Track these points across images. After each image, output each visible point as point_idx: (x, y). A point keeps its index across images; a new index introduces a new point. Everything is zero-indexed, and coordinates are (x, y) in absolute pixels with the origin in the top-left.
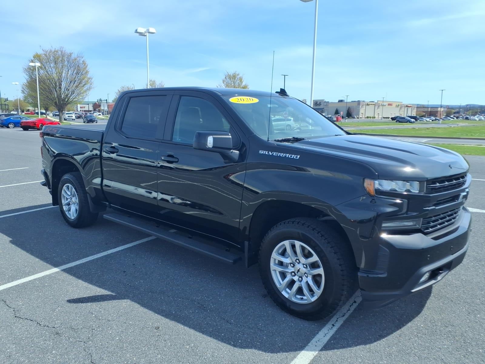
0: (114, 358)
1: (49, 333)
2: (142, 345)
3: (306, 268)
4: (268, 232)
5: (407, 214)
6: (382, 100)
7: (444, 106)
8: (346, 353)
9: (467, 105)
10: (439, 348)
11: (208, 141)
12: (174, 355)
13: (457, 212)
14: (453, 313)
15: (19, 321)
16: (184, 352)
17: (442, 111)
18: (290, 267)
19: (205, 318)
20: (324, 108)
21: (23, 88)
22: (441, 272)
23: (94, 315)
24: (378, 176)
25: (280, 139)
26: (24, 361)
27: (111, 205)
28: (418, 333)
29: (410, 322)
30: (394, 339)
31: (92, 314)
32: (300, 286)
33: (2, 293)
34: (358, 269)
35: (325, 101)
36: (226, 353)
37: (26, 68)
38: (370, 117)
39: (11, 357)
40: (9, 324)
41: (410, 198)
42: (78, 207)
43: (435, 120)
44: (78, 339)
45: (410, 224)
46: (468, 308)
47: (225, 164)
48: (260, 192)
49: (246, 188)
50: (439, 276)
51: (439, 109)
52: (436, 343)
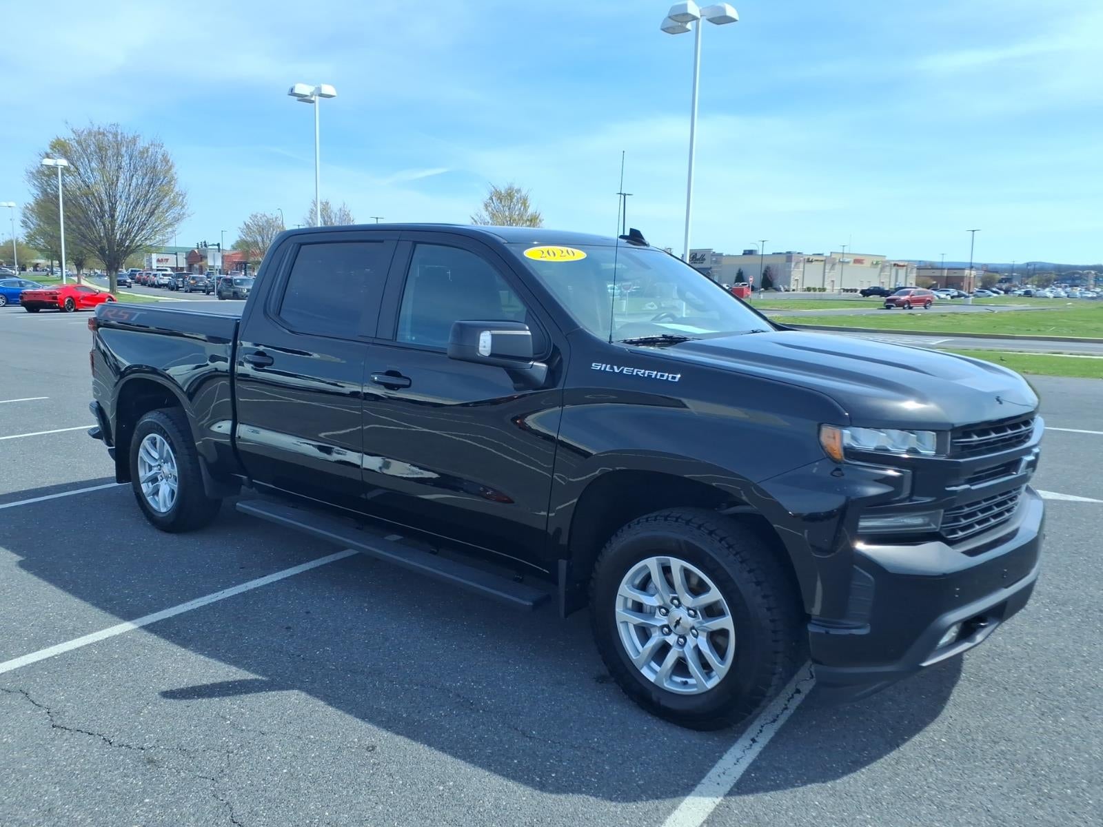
0: (280, 812)
1: (133, 760)
2: (340, 784)
3: (695, 616)
4: (611, 540)
5: (911, 501)
6: (842, 252)
7: (977, 266)
8: (784, 798)
9: (1028, 264)
10: (981, 787)
11: (481, 343)
12: (412, 804)
13: (1016, 497)
14: (1009, 714)
15: (62, 735)
16: (433, 797)
17: (972, 276)
18: (658, 615)
19: (474, 728)
20: (711, 268)
21: (25, 215)
22: (982, 624)
23: (229, 722)
24: (850, 418)
25: (636, 338)
26: (82, 820)
27: (254, 481)
28: (935, 756)
29: (918, 733)
30: (885, 769)
31: (224, 718)
32: (682, 655)
33: (18, 676)
34: (807, 618)
35: (714, 252)
36: (525, 801)
37: (34, 172)
38: (815, 289)
39: (54, 813)
40: (41, 742)
41: (916, 465)
42: (176, 486)
43: (959, 296)
44: (198, 773)
45: (919, 521)
46: (1040, 703)
47: (515, 391)
48: (594, 453)
49: (562, 443)
50: (979, 633)
51: (967, 272)
52: (975, 777)
